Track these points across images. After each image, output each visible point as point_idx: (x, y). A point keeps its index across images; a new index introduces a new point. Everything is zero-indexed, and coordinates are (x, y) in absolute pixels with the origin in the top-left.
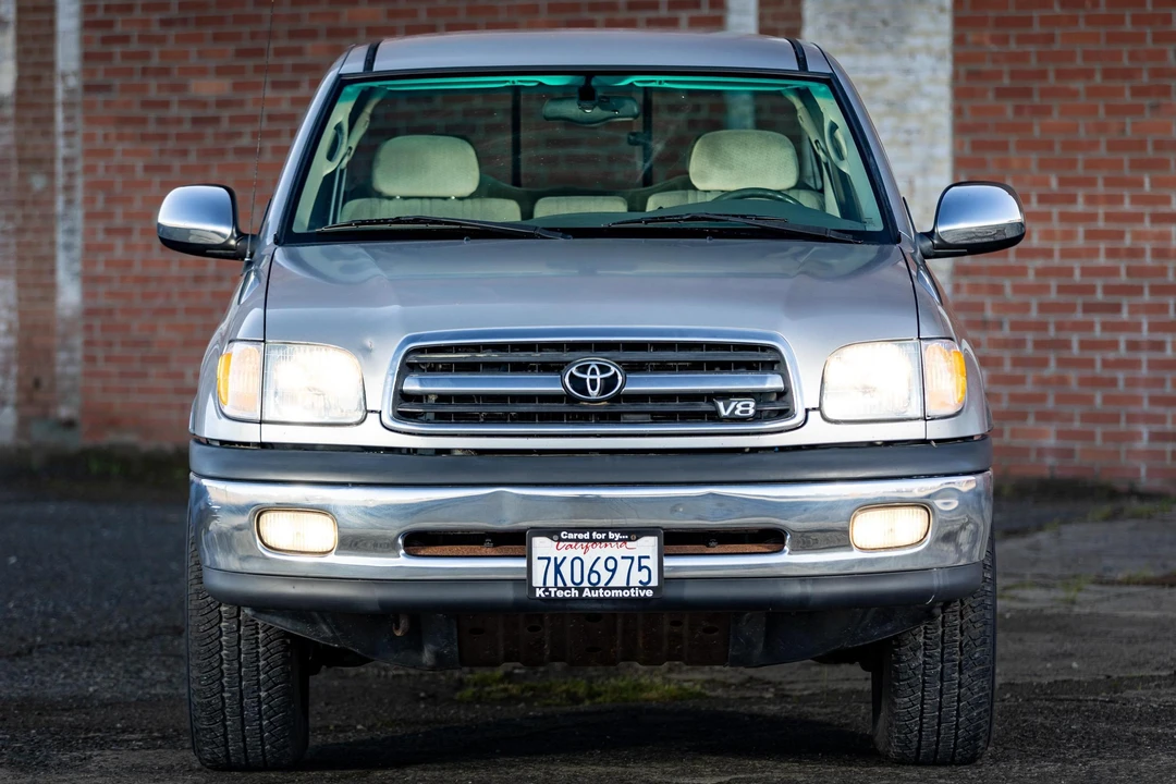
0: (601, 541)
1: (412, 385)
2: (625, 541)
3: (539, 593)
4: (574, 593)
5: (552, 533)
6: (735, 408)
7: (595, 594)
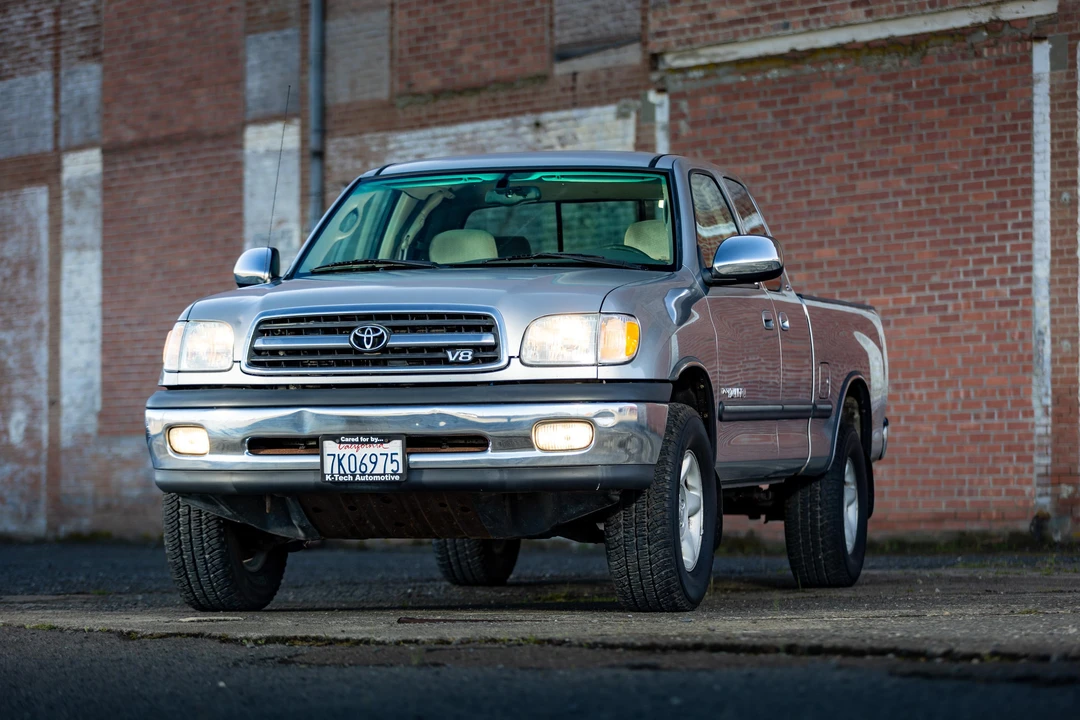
0: (366, 443)
1: (259, 344)
2: (382, 443)
3: (328, 478)
4: (350, 478)
5: (335, 438)
6: (459, 355)
7: (363, 479)
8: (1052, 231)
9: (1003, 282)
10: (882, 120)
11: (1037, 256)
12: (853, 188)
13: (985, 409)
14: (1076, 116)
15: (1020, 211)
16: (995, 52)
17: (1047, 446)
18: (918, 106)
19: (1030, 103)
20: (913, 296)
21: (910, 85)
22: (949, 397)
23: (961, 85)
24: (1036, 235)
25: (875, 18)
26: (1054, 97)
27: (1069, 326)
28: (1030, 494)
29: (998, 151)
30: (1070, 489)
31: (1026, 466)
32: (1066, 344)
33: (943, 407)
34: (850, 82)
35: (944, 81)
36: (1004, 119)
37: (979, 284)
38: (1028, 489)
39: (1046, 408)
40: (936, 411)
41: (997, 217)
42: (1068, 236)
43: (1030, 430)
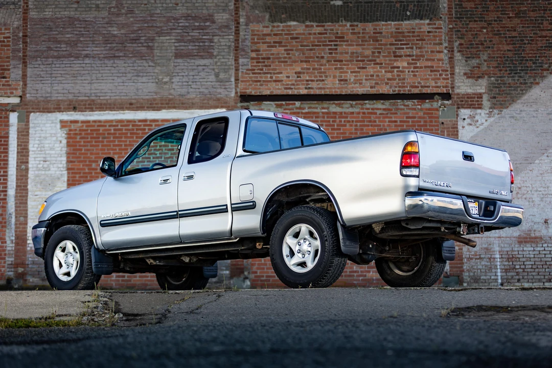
8: (17, 179)
11: (9, 187)
14: (28, 139)
17: (12, 254)
19: (8, 133)
24: (9, 179)
26: (19, 132)
27: (23, 212)
28: (4, 271)
30: (22, 269)
31: (3, 261)
32: (22, 219)
38: (3, 269)
39: (12, 241)
42: (24, 181)
43: (4, 248)
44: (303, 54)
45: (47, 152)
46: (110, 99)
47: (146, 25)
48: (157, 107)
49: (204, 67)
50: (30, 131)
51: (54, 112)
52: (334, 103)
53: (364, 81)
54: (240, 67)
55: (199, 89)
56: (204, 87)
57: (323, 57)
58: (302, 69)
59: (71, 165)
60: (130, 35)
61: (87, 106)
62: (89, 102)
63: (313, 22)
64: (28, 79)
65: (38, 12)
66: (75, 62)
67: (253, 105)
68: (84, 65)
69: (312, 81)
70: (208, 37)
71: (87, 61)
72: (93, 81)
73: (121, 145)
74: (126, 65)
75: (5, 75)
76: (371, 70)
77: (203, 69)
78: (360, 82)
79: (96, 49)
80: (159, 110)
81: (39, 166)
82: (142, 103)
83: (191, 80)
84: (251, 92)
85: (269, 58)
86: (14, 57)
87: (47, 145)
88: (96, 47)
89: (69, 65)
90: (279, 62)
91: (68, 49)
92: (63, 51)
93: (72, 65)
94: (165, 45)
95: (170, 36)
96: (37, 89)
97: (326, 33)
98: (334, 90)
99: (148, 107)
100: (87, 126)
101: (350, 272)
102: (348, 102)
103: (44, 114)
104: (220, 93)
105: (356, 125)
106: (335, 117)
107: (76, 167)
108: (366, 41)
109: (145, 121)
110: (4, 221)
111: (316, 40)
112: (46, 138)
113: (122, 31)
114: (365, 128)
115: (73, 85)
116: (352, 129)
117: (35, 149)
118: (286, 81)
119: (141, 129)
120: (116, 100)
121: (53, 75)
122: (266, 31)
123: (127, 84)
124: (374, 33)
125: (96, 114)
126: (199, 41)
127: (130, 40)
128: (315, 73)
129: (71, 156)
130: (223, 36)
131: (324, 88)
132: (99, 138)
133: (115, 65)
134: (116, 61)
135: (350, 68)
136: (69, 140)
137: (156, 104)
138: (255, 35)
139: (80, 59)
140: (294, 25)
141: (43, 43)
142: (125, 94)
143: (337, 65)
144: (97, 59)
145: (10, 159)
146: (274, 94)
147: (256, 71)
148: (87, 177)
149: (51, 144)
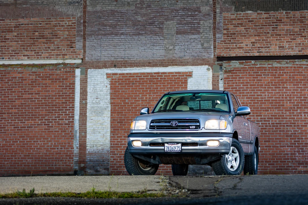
8: (80, 109)
9: (66, 119)
10: (31, 82)
11: (75, 114)
12: (22, 96)
13: (60, 147)
14: (87, 85)
15: (71, 104)
16: (65, 69)
17: (77, 156)
18: (42, 79)
19: (74, 81)
20: (40, 121)
21: (40, 75)
22: (49, 144)
23: (55, 76)
24: (75, 110)
25: (30, 59)
26: (81, 80)
27: (84, 130)
28: (73, 166)
29: (65, 91)
30: (84, 165)
31: (72, 160)
32: (83, 134)
33: (48, 146)
34: (23, 73)
35: (49, 75)
36: (67, 84)
37: (59, 120)
38: (72, 165)
39: (77, 147)
40: (46, 147)
41: (64, 105)
42: (84, 110)
43: (73, 152)
44: (256, 31)
45: (98, 93)
46: (137, 60)
47: (158, 14)
48: (166, 65)
49: (194, 40)
50: (88, 80)
51: (103, 68)
52: (276, 61)
53: (294, 47)
54: (217, 39)
55: (191, 53)
56: (194, 52)
57: (268, 33)
58: (255, 40)
59: (113, 101)
60: (148, 21)
61: (123, 65)
62: (124, 62)
63: (262, 11)
64: (87, 48)
65: (93, 7)
66: (115, 37)
67: (225, 63)
68: (120, 39)
69: (262, 47)
70: (197, 21)
71: (122, 37)
72: (126, 49)
73: (144, 88)
74: (147, 39)
75: (73, 46)
76: (299, 40)
77: (194, 41)
78: (292, 48)
79: (128, 29)
80: (167, 67)
81: (94, 101)
82: (156, 63)
83: (186, 48)
84: (224, 55)
85: (235, 34)
86: (78, 35)
87: (98, 89)
88: (128, 28)
89: (111, 40)
90: (241, 36)
91: (111, 30)
92: (108, 31)
93: (113, 40)
94: (170, 26)
95: (173, 21)
96: (92, 55)
97: (270, 18)
98: (275, 53)
99: (160, 65)
100: (122, 77)
101: (287, 167)
102: (285, 60)
103: (96, 69)
104: (204, 56)
105: (290, 75)
106: (277, 70)
107: (116, 102)
108: (296, 22)
109: (158, 73)
110: (72, 135)
111: (264, 22)
112: (97, 84)
113: (144, 19)
114: (295, 77)
115: (114, 52)
116: (287, 78)
117: (91, 91)
118: (245, 48)
119: (155, 79)
120: (140, 60)
121: (102, 46)
122: (233, 17)
123: (147, 51)
124: (300, 17)
125: (128, 69)
126: (191, 23)
127: (149, 23)
128: (264, 42)
129: (113, 95)
130: (206, 20)
131: (270, 52)
132: (130, 84)
133: (139, 39)
134: (140, 37)
135: (286, 39)
136: (112, 85)
137: (165, 63)
138: (226, 19)
139: (118, 36)
140: (250, 13)
141: (96, 26)
142: (146, 57)
143: (277, 37)
144: (128, 35)
145: (76, 97)
146: (238, 56)
147: (227, 42)
148: (123, 108)
149: (100, 88)
